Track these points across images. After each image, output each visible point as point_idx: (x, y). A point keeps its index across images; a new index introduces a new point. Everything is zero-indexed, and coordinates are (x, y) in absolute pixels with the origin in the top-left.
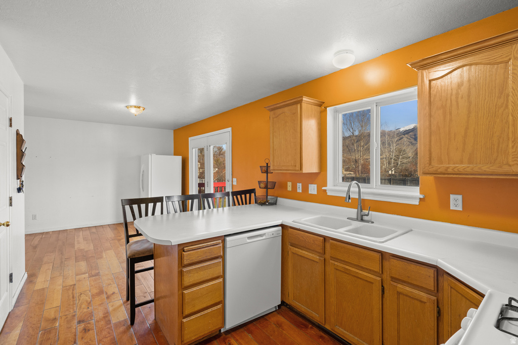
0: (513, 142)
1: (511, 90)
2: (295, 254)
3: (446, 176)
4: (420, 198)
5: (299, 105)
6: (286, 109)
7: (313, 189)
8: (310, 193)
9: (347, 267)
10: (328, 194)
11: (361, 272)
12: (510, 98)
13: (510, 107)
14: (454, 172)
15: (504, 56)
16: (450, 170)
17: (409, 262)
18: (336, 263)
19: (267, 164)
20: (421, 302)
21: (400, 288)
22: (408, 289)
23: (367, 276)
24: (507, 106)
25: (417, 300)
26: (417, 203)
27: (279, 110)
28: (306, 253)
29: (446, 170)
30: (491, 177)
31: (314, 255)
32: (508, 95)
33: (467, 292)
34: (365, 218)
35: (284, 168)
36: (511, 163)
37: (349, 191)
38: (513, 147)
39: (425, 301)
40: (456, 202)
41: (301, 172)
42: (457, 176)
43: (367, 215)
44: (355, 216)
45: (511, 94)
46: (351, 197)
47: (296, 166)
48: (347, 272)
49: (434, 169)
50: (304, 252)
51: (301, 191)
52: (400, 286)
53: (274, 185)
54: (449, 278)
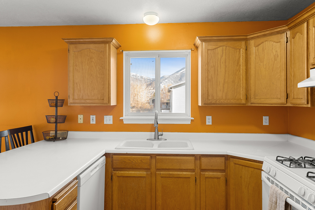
0: (242, 88)
1: (241, 63)
2: (120, 177)
3: (215, 105)
4: (192, 120)
5: (107, 45)
6: (92, 46)
7: (108, 120)
8: (105, 123)
9: (171, 173)
10: (124, 123)
11: (181, 173)
12: (241, 67)
13: (241, 71)
14: (219, 103)
15: (239, 46)
16: (218, 102)
17: (211, 157)
18: (162, 173)
19: (57, 97)
20: (218, 178)
21: (207, 174)
22: (211, 173)
23: (186, 174)
24: (240, 71)
25: (216, 178)
26: (190, 123)
27: (83, 45)
28: (133, 172)
29: (216, 102)
30: (224, 105)
31: (141, 172)
32: (240, 66)
33: (246, 163)
34: (160, 137)
35: (88, 101)
36: (242, 98)
37: (156, 118)
38: (242, 90)
39: (220, 177)
40: (209, 120)
41: (108, 105)
42: (219, 105)
43: (162, 135)
44: (153, 137)
45: (241, 65)
46: (158, 123)
47: (103, 99)
48: (170, 177)
49: (210, 101)
50: (130, 172)
51: (94, 123)
52: (207, 173)
53: (64, 119)
54: (234, 159)
